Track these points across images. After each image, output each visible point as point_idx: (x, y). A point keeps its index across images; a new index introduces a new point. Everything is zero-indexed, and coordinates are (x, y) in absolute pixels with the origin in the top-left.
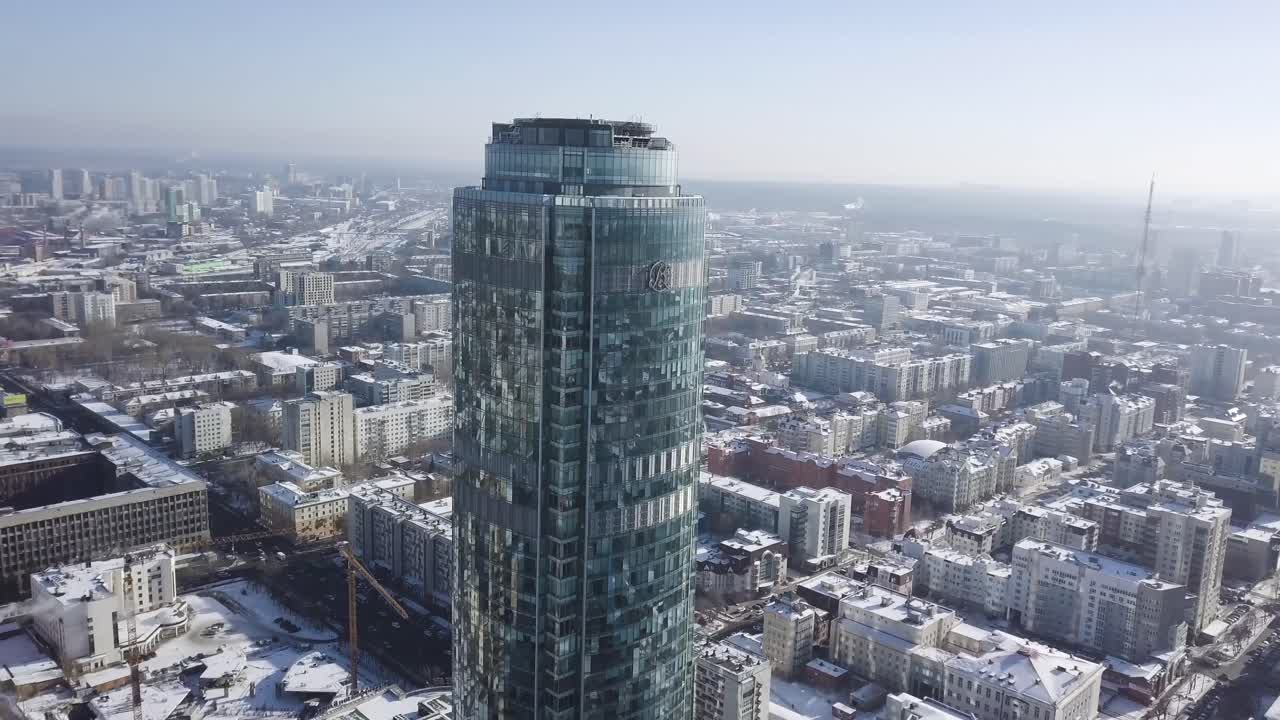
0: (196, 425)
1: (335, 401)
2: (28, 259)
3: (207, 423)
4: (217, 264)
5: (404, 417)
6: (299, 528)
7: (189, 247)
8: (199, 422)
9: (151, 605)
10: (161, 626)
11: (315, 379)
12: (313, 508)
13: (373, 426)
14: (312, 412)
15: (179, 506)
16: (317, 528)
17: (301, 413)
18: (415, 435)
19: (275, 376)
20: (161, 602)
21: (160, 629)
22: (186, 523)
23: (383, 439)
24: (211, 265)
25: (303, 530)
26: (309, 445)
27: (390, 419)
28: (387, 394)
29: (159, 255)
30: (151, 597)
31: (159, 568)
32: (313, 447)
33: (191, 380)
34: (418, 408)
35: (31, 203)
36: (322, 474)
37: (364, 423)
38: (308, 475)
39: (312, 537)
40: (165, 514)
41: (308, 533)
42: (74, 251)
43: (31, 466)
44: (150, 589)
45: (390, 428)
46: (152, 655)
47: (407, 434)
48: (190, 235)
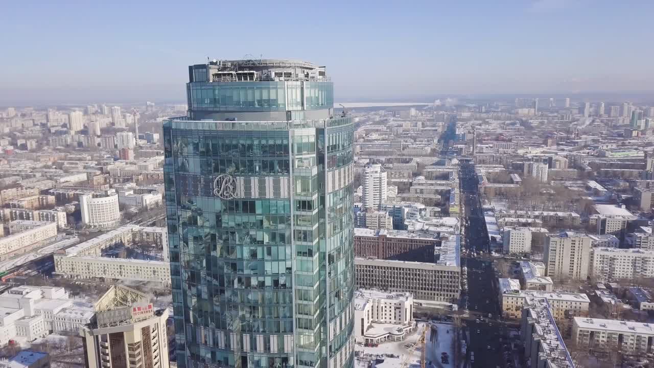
0: (511, 237)
1: (577, 239)
2: (543, 145)
3: (516, 237)
4: (631, 153)
5: (631, 258)
6: (504, 308)
7: (629, 143)
8: (512, 236)
9: (395, 321)
10: (389, 333)
11: (607, 224)
12: (515, 299)
13: (605, 260)
14: (558, 243)
15: (444, 277)
16: (516, 310)
17: (551, 243)
18: (638, 272)
19: (592, 219)
20: (400, 321)
21: (388, 335)
22: (448, 286)
23: (612, 270)
24: (628, 153)
25: (507, 309)
26: (555, 262)
27: (619, 258)
28: (640, 242)
29: (607, 146)
30: (395, 317)
31: (400, 304)
32: (557, 263)
33: (542, 213)
34: (643, 256)
35: (569, 119)
36: (539, 281)
37: (599, 257)
38: (533, 278)
39: (513, 315)
40: (437, 279)
41: (510, 312)
42: (567, 142)
43: (412, 241)
44: (395, 313)
45: (619, 264)
46: (376, 346)
47: (632, 270)
48: (638, 136)
